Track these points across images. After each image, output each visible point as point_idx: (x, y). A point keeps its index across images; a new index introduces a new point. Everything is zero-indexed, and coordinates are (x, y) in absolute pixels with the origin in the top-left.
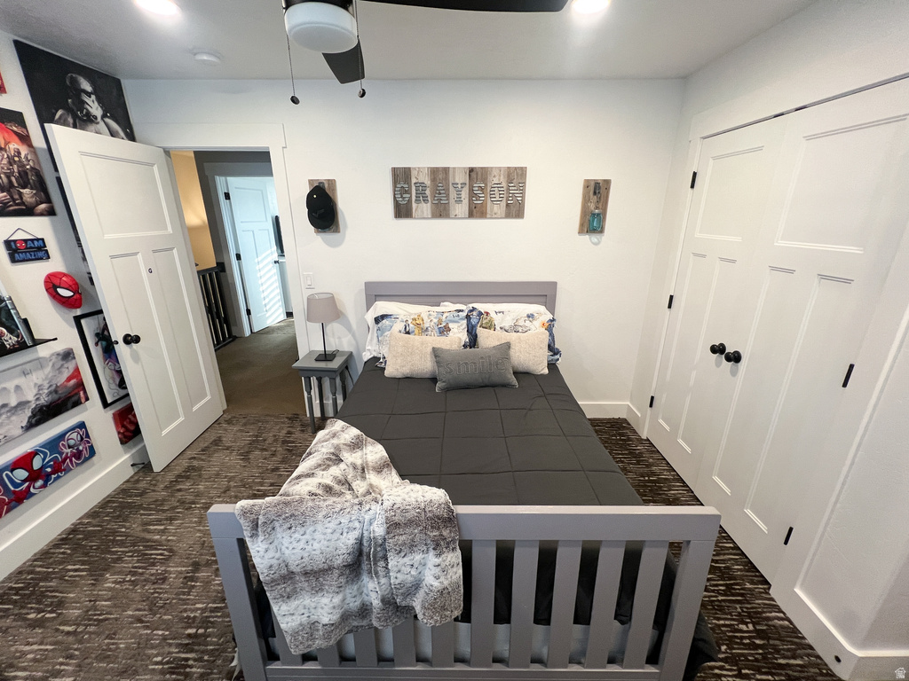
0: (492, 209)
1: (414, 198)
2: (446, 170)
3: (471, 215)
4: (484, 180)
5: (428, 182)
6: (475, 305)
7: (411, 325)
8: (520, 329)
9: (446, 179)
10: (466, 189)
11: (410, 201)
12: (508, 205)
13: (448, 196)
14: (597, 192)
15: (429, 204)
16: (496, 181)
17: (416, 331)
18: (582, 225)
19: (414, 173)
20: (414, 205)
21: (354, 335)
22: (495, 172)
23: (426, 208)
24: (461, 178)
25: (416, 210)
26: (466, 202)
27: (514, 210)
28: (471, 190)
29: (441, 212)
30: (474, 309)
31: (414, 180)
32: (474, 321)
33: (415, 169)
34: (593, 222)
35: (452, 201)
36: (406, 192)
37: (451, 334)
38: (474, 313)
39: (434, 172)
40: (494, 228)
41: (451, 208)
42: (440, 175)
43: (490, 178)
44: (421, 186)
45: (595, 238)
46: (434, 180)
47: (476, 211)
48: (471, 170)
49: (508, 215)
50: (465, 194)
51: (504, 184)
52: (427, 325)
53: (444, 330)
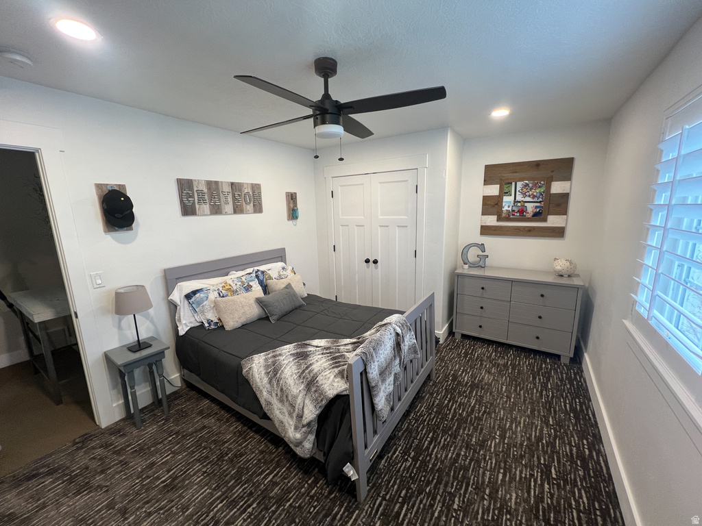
0: (246, 208)
1: (196, 201)
2: (216, 183)
3: (235, 212)
4: (240, 191)
5: (205, 190)
6: (258, 268)
7: (223, 291)
8: (283, 277)
9: (217, 189)
10: (231, 195)
11: (194, 203)
12: (254, 205)
13: (219, 200)
14: (292, 198)
15: (208, 205)
16: (246, 191)
17: (229, 294)
18: (289, 216)
19: (195, 184)
20: (197, 206)
21: (152, 321)
22: (245, 186)
23: (206, 208)
24: (227, 189)
25: (199, 209)
26: (231, 203)
27: (258, 208)
28: (234, 196)
29: (216, 210)
30: (258, 270)
31: (195, 189)
32: (261, 278)
33: (195, 180)
34: (293, 214)
35: (223, 203)
36: (190, 197)
37: (253, 289)
38: (259, 273)
39: (209, 183)
40: (248, 220)
41: (223, 208)
42: (213, 186)
43: (243, 189)
44: (200, 192)
45: (294, 222)
46: (209, 189)
47: (238, 210)
48: (232, 184)
49: (255, 212)
50: (230, 199)
51: (251, 193)
52: (235, 288)
53: (248, 288)
